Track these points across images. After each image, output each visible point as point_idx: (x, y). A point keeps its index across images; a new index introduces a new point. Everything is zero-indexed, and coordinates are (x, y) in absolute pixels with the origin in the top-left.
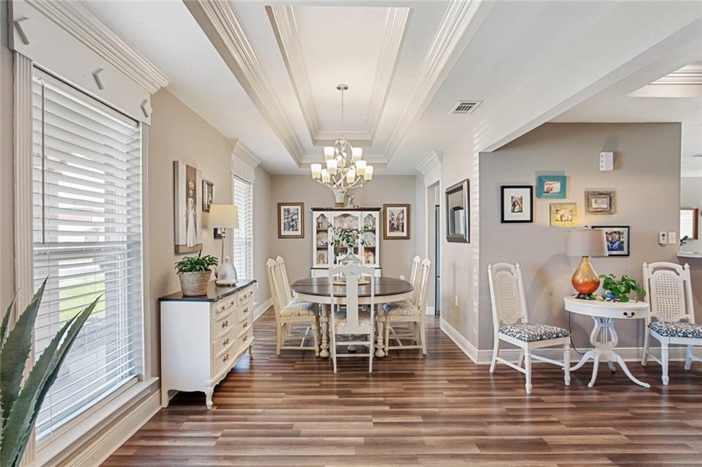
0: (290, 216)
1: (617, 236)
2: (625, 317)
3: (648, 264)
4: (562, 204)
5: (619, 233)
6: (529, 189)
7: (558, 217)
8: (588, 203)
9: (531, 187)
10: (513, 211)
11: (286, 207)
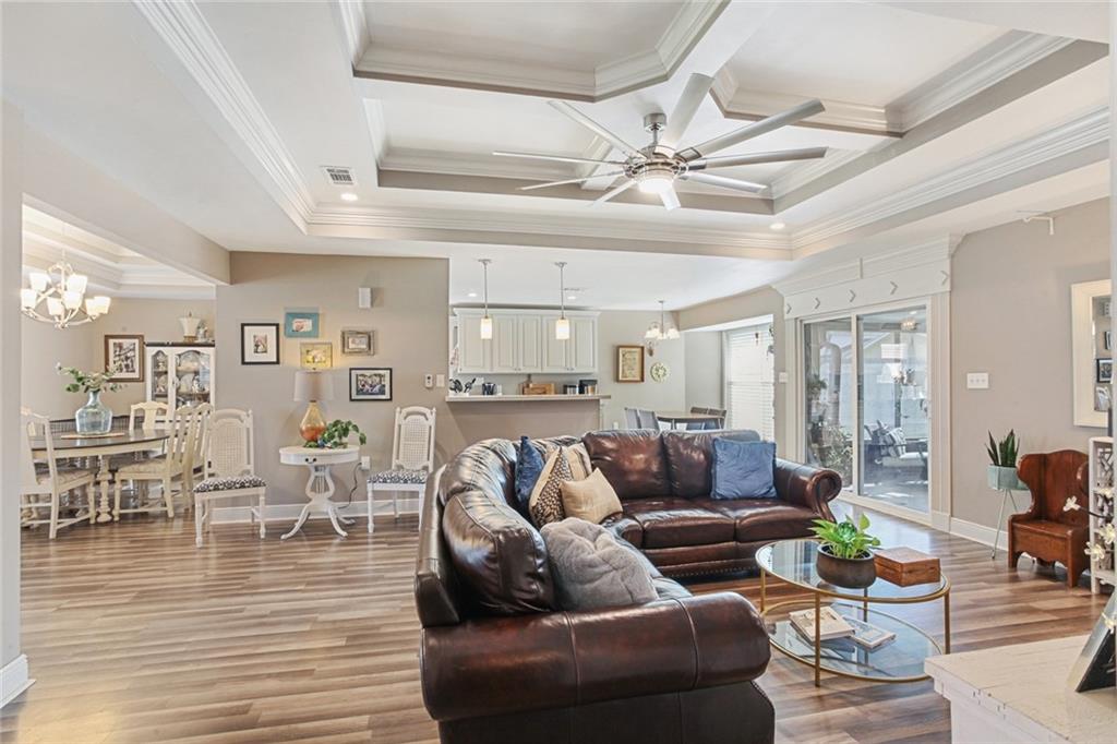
0: (123, 352)
1: (378, 379)
2: (306, 463)
3: (401, 408)
4: (313, 344)
5: (380, 376)
6: (274, 328)
7: (310, 358)
8: (344, 344)
9: (277, 325)
10: (256, 352)
11: (117, 341)
